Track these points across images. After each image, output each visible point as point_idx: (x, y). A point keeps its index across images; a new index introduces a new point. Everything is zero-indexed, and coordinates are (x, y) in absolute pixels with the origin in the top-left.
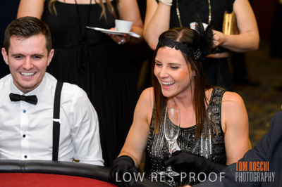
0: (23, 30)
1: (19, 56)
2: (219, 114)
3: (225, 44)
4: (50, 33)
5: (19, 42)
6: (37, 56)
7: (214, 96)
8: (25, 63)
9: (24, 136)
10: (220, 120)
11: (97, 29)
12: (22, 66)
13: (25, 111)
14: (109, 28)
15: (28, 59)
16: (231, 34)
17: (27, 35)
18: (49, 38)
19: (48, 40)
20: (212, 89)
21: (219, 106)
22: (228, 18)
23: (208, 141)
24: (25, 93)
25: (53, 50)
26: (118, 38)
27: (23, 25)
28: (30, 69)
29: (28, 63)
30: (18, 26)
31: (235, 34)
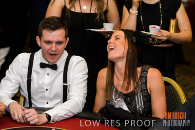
0: (52, 26)
1: (49, 42)
3: (171, 39)
4: (67, 28)
5: (49, 33)
6: (59, 43)
7: (142, 71)
8: (52, 47)
9: (47, 90)
11: (92, 30)
12: (50, 49)
13: (48, 74)
14: (100, 29)
15: (54, 44)
16: (174, 32)
17: (54, 29)
18: (67, 30)
19: (66, 32)
20: (141, 68)
21: (146, 78)
22: (173, 22)
23: (141, 101)
25: (68, 38)
26: (106, 34)
27: (51, 23)
28: (55, 51)
29: (54, 47)
30: (48, 23)
31: (177, 32)
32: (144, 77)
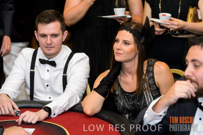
0: (45, 19)
1: (44, 36)
2: (153, 77)
5: (43, 27)
6: (55, 35)
7: (149, 66)
8: (47, 40)
9: (47, 86)
10: (154, 81)
12: (45, 42)
13: (48, 71)
15: (49, 37)
17: (48, 22)
20: (147, 61)
21: (153, 72)
22: (191, 11)
23: (150, 96)
24: (49, 59)
25: (66, 31)
27: (45, 16)
29: (49, 40)
30: (42, 16)
32: (150, 72)
